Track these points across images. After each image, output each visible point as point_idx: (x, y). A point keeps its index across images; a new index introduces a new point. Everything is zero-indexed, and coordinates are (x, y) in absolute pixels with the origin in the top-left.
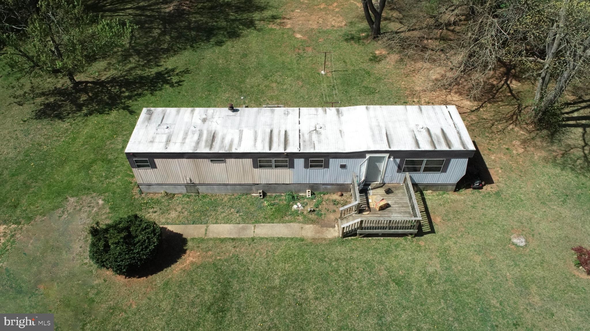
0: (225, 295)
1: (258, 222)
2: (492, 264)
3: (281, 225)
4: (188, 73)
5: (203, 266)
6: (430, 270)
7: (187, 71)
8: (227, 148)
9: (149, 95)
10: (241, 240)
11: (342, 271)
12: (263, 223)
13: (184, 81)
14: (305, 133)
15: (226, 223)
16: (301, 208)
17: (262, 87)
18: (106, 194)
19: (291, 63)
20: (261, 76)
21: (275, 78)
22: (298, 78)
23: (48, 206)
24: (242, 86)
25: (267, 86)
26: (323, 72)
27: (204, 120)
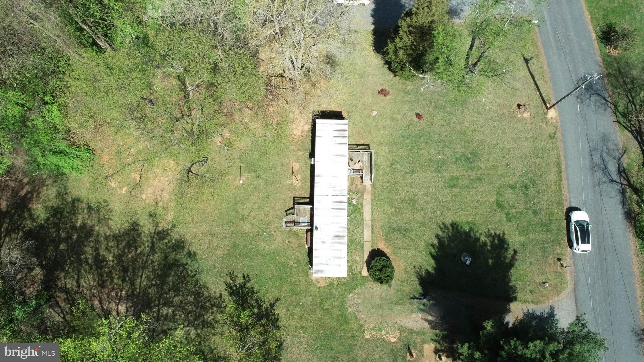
0: (399, 230)
1: (362, 219)
2: (385, 127)
3: (364, 209)
4: (233, 273)
5: (386, 240)
6: (387, 151)
7: (231, 275)
9: (259, 294)
10: (372, 225)
11: (388, 185)
12: (363, 216)
13: (243, 274)
14: (334, 193)
15: (363, 233)
16: (355, 200)
17: (254, 221)
18: (346, 294)
19: (229, 202)
20: (242, 222)
21: (246, 213)
22: (246, 198)
23: (354, 320)
24: (251, 235)
25: (254, 218)
26: (241, 182)
27: (324, 242)
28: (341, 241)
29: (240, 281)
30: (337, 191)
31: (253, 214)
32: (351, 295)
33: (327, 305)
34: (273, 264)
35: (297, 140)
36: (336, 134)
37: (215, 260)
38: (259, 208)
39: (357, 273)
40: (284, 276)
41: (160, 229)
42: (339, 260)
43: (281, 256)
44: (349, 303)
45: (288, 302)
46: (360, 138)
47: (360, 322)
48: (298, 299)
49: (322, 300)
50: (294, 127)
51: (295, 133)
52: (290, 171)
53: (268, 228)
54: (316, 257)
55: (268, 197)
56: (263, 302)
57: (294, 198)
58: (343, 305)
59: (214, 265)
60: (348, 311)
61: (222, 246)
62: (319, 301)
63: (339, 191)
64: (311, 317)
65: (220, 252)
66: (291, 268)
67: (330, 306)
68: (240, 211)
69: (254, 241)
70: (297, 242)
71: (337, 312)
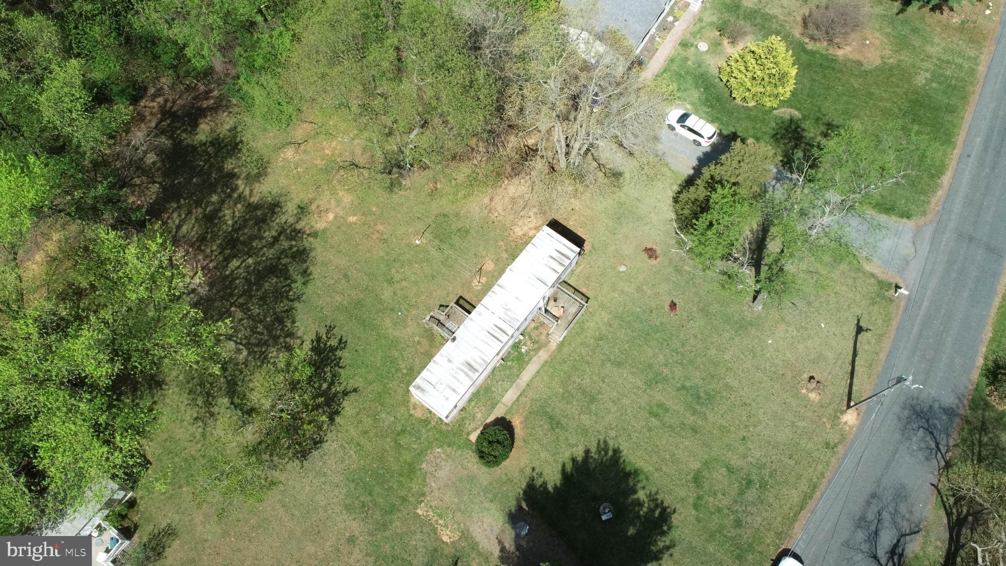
0: (551, 418)
1: (518, 376)
2: (622, 292)
3: (529, 365)
5: (526, 418)
6: (606, 320)
7: (330, 329)
8: (484, 363)
9: (341, 371)
10: (524, 391)
11: (577, 358)
12: (521, 373)
14: (504, 316)
15: (507, 391)
16: (526, 348)
17: (399, 293)
18: (434, 444)
19: (388, 254)
20: (386, 285)
21: (397, 277)
22: (410, 263)
23: (420, 481)
24: (385, 305)
25: (401, 290)
26: (418, 242)
27: (449, 361)
28: (470, 373)
29: (333, 342)
30: (508, 316)
31: (404, 284)
32: (439, 450)
33: (403, 441)
34: (383, 352)
35: (512, 239)
36: (556, 255)
37: (328, 304)
38: (416, 283)
39: (466, 431)
40: (384, 373)
41: (298, 227)
42: (451, 392)
43: (397, 350)
44: (430, 457)
45: (365, 405)
46: (585, 284)
47: (425, 489)
48: (379, 410)
49: (403, 431)
50: (520, 223)
51: (516, 230)
52: (479, 267)
53: (408, 311)
54: (429, 370)
55: (433, 277)
56: (339, 383)
57: (461, 297)
58: (420, 455)
59: (322, 308)
60: (421, 465)
61: (346, 295)
62: (399, 429)
63: (510, 317)
64: (376, 441)
65: (339, 298)
66: (398, 370)
67: (406, 445)
68: (393, 271)
69: (383, 313)
70: (427, 347)
71: (407, 456)
